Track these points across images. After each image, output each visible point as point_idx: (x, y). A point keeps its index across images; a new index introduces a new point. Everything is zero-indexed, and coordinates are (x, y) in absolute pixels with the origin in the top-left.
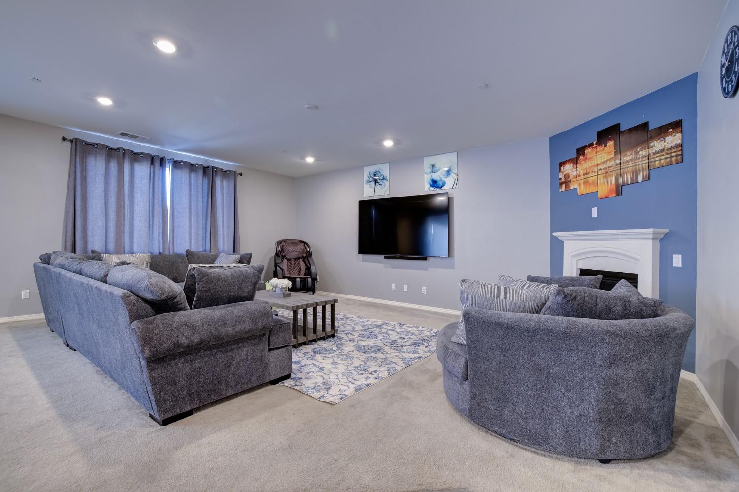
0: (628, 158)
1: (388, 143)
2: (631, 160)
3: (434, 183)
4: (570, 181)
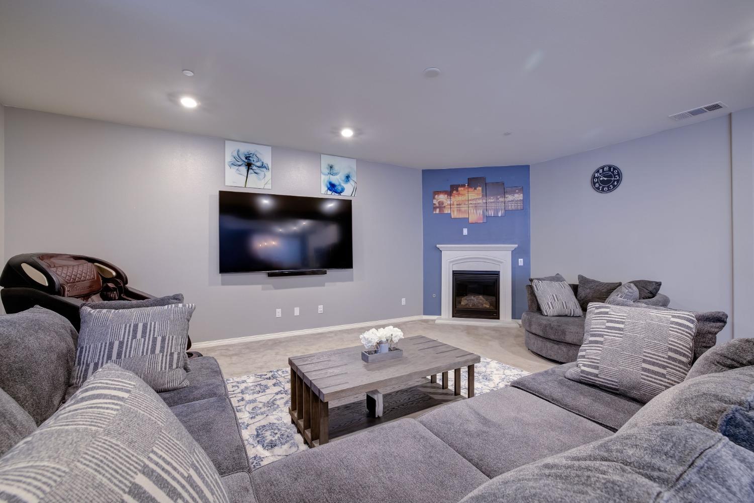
0: (492, 201)
1: (347, 133)
2: (494, 202)
3: (332, 187)
4: (445, 207)
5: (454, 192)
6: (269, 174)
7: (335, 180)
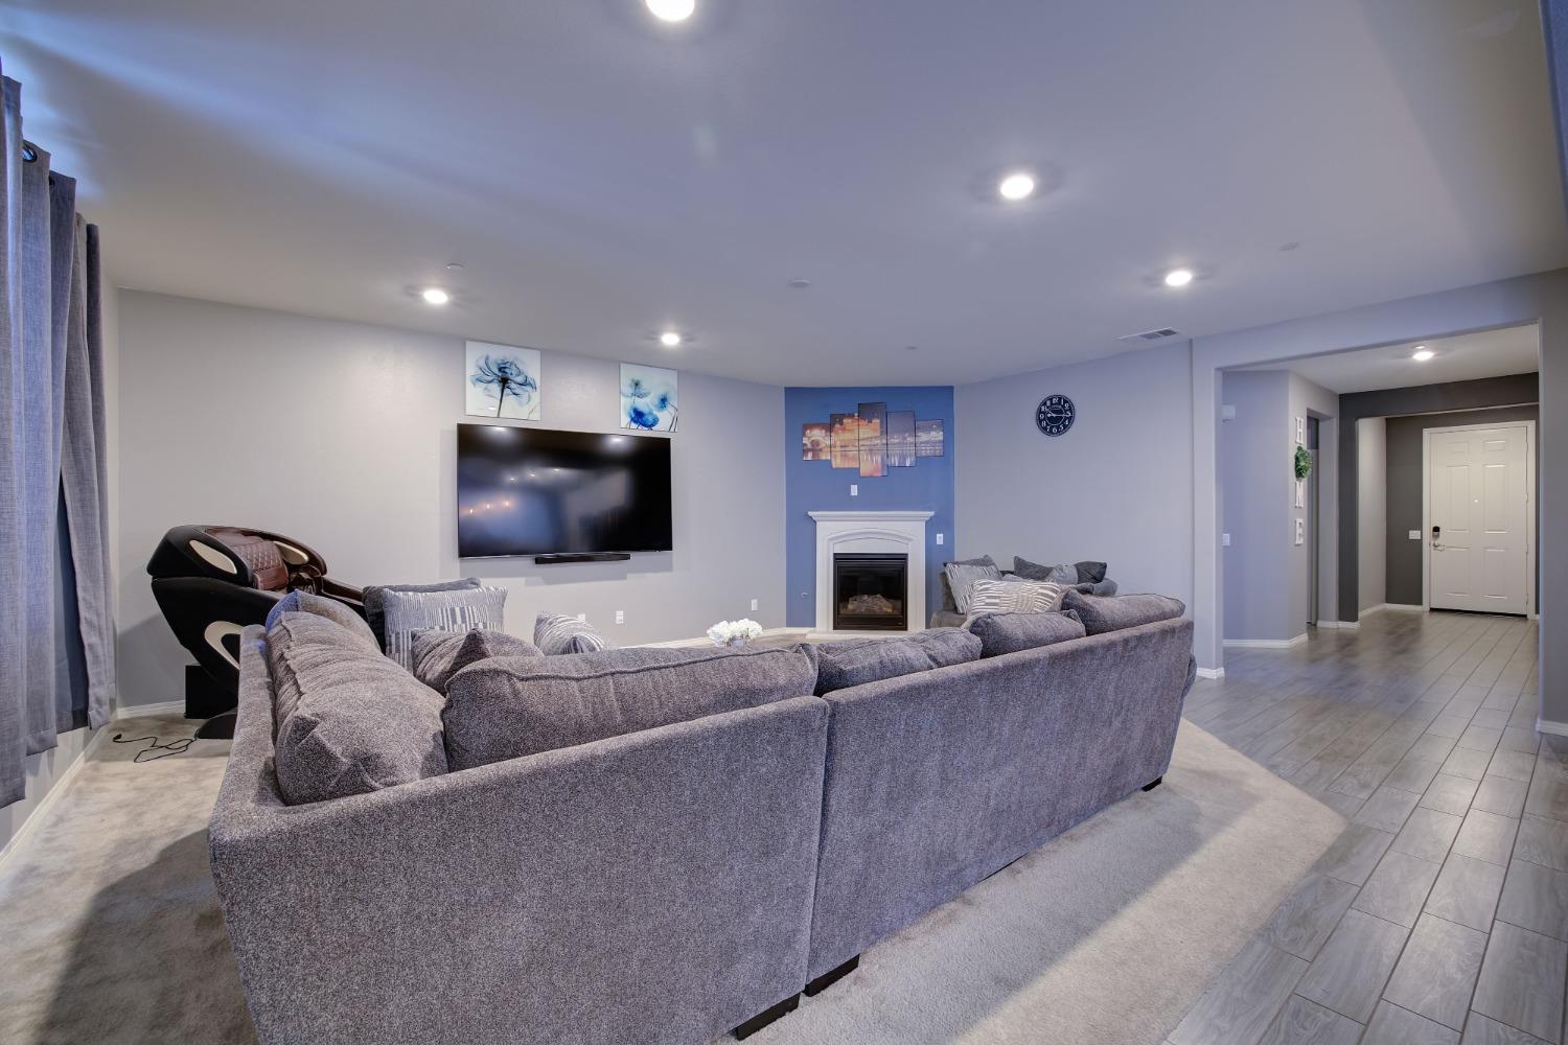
0: (896, 441)
1: (670, 340)
2: (898, 444)
3: (638, 416)
4: (821, 450)
5: (837, 426)
6: (536, 396)
7: (643, 404)
